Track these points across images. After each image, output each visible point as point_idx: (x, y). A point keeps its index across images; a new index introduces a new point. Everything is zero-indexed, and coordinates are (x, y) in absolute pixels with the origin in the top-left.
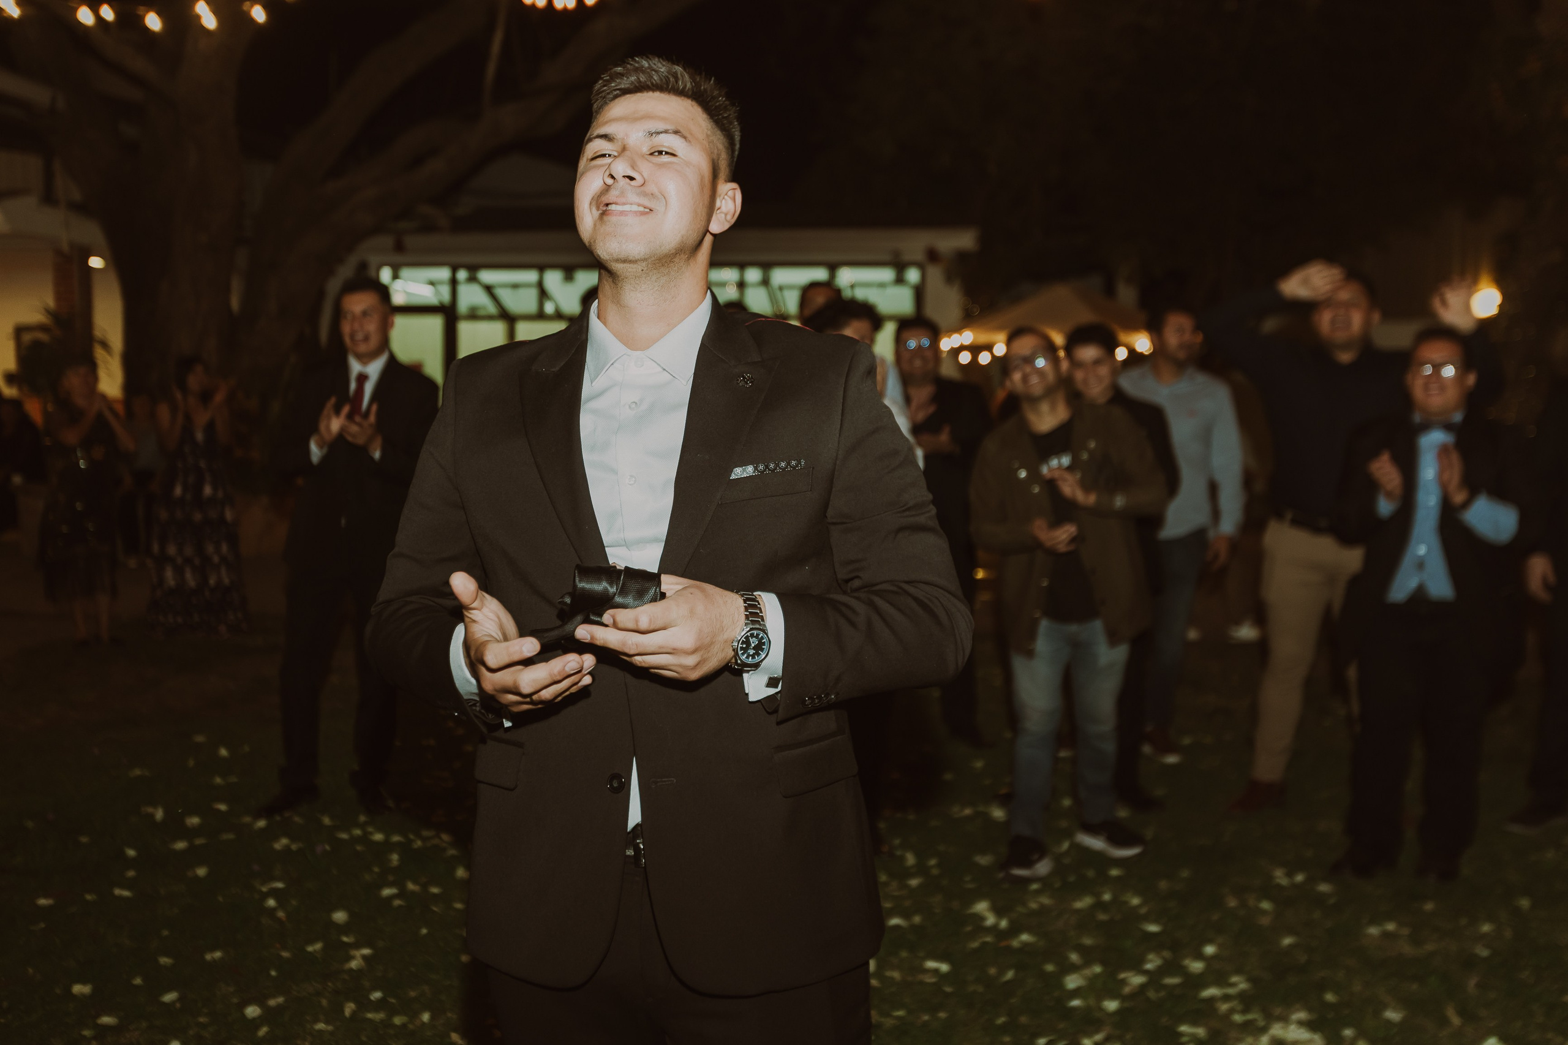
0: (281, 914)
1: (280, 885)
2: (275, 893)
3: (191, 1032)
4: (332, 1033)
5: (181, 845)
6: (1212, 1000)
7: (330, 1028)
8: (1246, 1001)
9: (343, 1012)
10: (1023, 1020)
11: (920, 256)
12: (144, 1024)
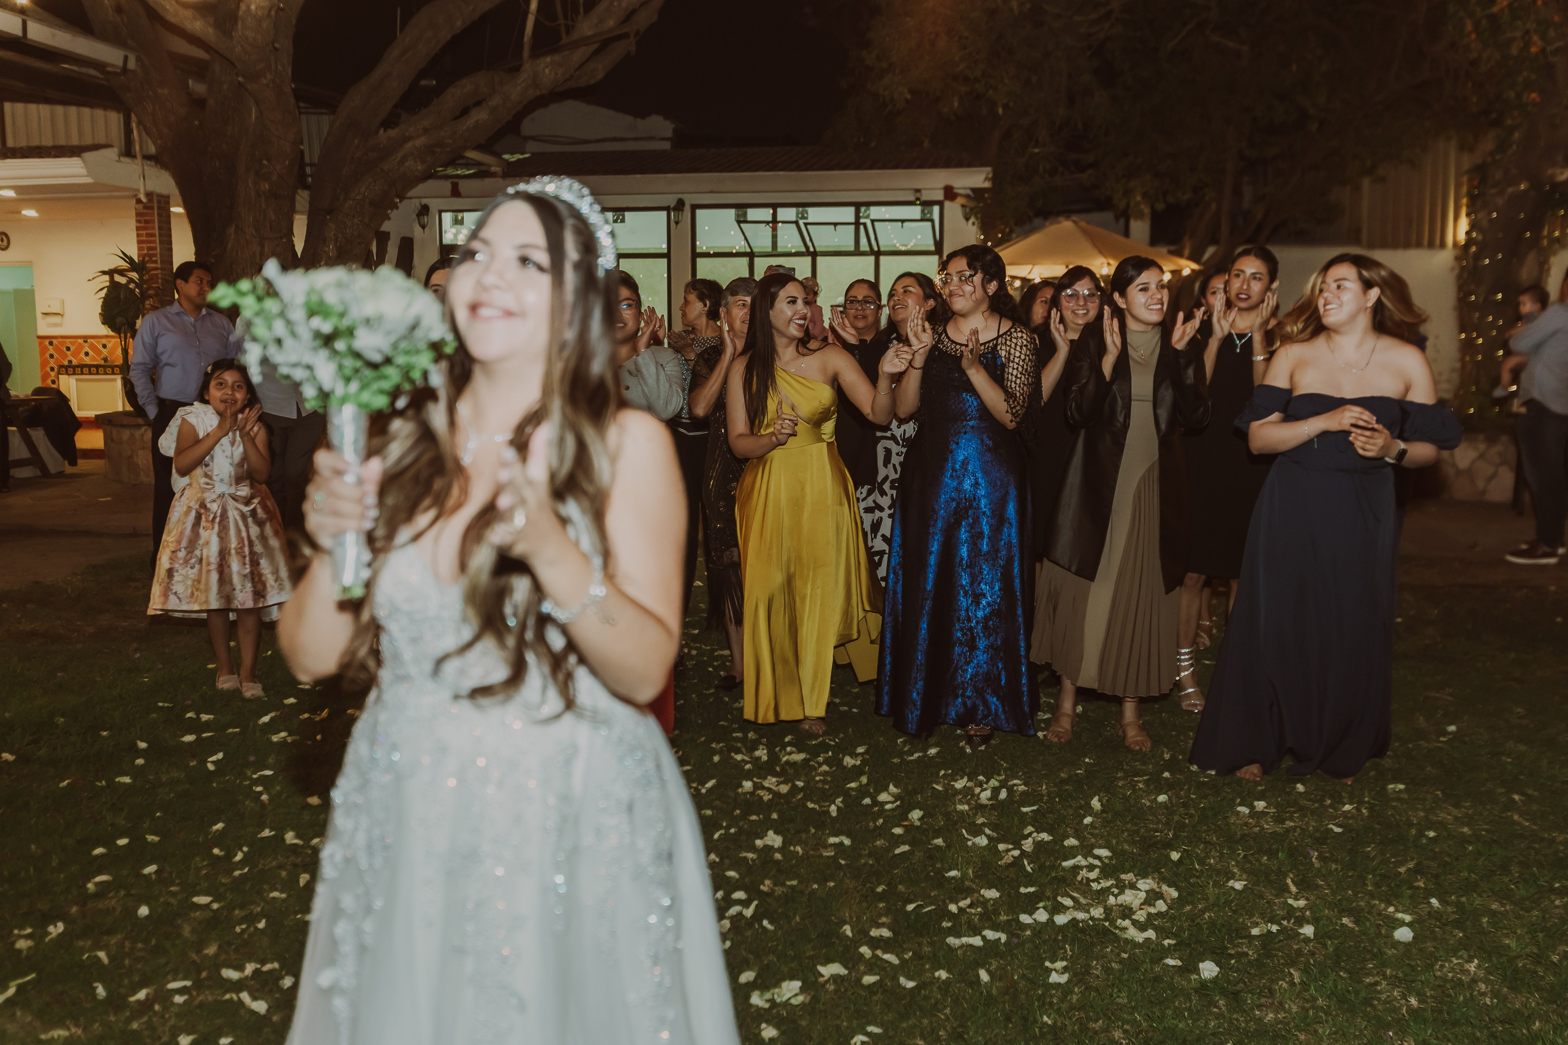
0: (264, 797)
1: (269, 773)
2: (263, 780)
3: (162, 900)
4: (284, 900)
5: (189, 738)
6: (1076, 868)
7: (284, 896)
8: (1108, 871)
9: (298, 881)
10: (901, 888)
11: (940, 195)
12: (122, 893)
